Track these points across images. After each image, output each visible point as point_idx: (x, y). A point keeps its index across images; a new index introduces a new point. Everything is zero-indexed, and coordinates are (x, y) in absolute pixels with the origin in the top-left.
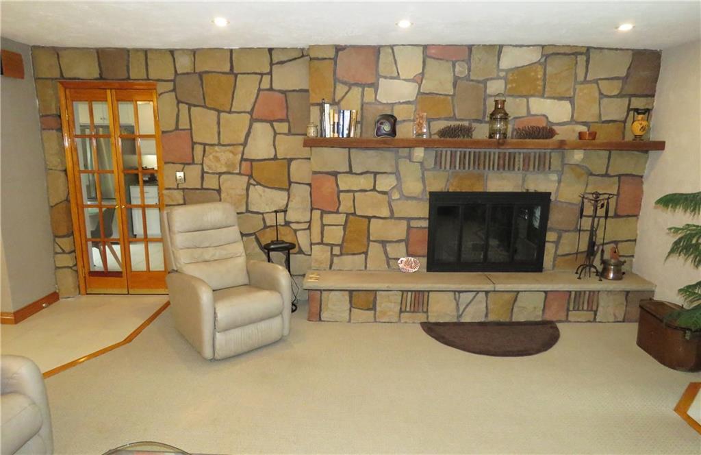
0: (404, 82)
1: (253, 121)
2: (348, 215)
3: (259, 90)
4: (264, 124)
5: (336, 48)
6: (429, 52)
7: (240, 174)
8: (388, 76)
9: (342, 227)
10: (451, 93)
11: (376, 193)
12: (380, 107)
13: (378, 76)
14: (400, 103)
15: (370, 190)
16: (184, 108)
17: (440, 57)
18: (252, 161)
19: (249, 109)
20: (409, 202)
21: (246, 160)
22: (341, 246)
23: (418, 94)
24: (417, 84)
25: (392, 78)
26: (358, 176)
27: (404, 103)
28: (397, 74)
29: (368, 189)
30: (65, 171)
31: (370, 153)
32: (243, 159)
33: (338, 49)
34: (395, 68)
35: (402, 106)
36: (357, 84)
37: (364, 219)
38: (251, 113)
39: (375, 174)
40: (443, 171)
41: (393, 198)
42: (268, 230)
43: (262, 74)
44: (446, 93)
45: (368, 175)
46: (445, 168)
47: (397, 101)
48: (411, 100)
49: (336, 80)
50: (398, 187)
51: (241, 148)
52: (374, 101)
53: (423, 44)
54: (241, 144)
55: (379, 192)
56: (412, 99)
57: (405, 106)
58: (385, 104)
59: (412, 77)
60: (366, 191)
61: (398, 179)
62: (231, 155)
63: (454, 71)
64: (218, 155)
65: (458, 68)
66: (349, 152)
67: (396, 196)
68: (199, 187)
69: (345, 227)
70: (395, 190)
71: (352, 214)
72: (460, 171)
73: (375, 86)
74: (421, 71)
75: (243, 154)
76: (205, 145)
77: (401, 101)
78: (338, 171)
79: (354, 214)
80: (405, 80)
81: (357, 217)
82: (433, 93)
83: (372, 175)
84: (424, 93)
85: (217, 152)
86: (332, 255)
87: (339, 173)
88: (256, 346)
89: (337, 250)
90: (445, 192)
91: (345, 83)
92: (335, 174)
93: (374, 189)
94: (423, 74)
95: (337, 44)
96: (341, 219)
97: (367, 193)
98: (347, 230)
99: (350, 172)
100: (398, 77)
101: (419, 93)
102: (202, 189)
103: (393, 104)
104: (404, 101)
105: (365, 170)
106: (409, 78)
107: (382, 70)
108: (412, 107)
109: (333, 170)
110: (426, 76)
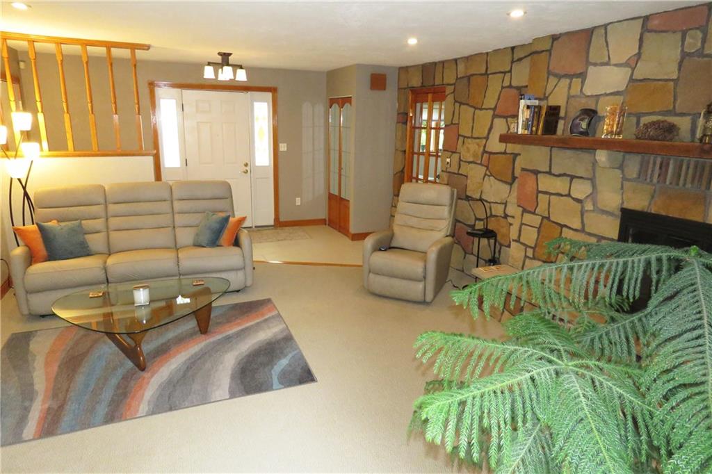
0: (615, 68)
1: (495, 116)
2: (543, 218)
3: (503, 88)
4: (502, 119)
5: (553, 38)
6: (649, 24)
7: (481, 164)
8: (598, 62)
9: (536, 230)
10: (675, 77)
11: (570, 198)
12: (584, 101)
13: (588, 63)
14: (606, 95)
15: (566, 196)
16: (457, 105)
17: (664, 29)
18: (491, 153)
19: (493, 107)
20: (604, 216)
21: (487, 152)
22: (534, 248)
23: (629, 81)
24: (630, 69)
25: (603, 64)
26: (555, 178)
27: (612, 94)
28: (607, 59)
29: (563, 193)
30: (405, 151)
31: (569, 153)
32: (485, 152)
33: (555, 38)
34: (606, 53)
35: (608, 98)
36: (566, 76)
37: (557, 226)
38: (494, 109)
39: (572, 177)
40: (648, 184)
41: (586, 209)
42: (493, 219)
43: (505, 73)
44: (666, 77)
45: (565, 178)
46: (651, 181)
47: (603, 92)
48: (620, 90)
49: (549, 73)
50: (593, 196)
51: (485, 141)
52: (579, 93)
53: (643, 15)
54: (484, 138)
55: (574, 199)
56: (622, 88)
57: (612, 97)
58: (588, 96)
59: (624, 61)
60: (562, 195)
61: (594, 186)
62: (477, 147)
63: (683, 45)
64: (469, 146)
65: (688, 40)
66: (551, 151)
67: (589, 206)
68: (456, 172)
69: (539, 229)
70: (589, 200)
71: (546, 217)
72: (670, 186)
73: (582, 76)
74: (637, 51)
75: (485, 146)
76: (465, 137)
77: (608, 92)
78: (539, 169)
79: (548, 218)
80: (616, 65)
81: (550, 223)
82: (649, 79)
83: (569, 179)
84: (637, 80)
85: (469, 144)
86: (526, 257)
87: (540, 172)
88: (397, 296)
89: (530, 253)
90: (646, 213)
91: (556, 75)
92: (536, 173)
93: (569, 195)
94: (639, 55)
95: (553, 33)
96: (536, 220)
97: (562, 198)
98: (541, 234)
99: (550, 173)
100: (607, 64)
101: (632, 80)
102: (458, 174)
103: (598, 96)
104: (612, 91)
105: (562, 172)
106: (621, 62)
107: (593, 57)
108: (620, 99)
109: (535, 168)
110: (643, 56)
